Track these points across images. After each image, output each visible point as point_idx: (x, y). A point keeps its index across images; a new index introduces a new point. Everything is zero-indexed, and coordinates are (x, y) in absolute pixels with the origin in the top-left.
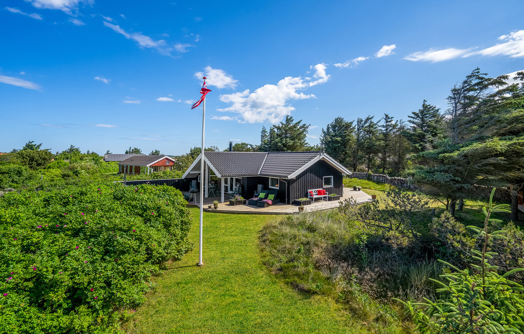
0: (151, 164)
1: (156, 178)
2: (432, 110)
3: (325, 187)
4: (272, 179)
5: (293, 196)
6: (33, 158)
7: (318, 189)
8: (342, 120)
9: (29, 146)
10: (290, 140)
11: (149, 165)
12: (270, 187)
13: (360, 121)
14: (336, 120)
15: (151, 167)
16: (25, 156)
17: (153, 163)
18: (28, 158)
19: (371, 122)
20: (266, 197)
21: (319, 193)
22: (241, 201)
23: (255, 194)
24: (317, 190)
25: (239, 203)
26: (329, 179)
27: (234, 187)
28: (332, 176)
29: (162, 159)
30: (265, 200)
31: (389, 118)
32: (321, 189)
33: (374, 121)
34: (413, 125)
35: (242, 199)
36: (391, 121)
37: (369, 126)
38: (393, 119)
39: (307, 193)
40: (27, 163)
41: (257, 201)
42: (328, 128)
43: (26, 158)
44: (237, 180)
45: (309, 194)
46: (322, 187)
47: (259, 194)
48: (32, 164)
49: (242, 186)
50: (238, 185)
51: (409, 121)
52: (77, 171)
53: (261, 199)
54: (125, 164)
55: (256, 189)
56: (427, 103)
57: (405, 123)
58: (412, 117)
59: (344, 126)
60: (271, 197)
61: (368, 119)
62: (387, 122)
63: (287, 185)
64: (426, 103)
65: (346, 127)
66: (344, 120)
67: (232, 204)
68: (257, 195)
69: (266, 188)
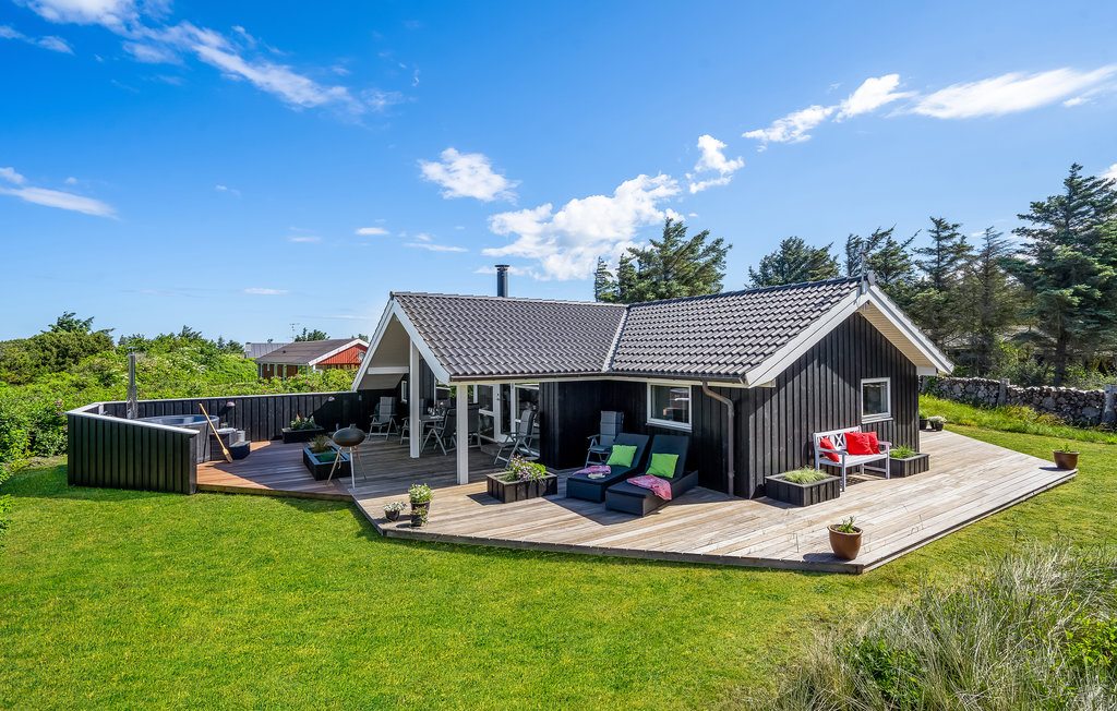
0: (320, 359)
1: (296, 390)
2: (1101, 191)
3: (867, 419)
4: (658, 389)
5: (760, 460)
6: (67, 350)
7: (848, 430)
8: (801, 242)
9: (65, 324)
10: (679, 284)
11: (315, 362)
12: (651, 421)
13: (853, 245)
14: (786, 246)
15: (319, 365)
16: (48, 345)
17: (325, 356)
18: (54, 350)
19: (890, 244)
20: (641, 465)
21: (854, 446)
22: (537, 483)
23: (592, 449)
24: (842, 431)
25: (526, 489)
26: (877, 389)
27: (514, 420)
28: (888, 380)
29: (348, 346)
30: (642, 481)
31: (946, 228)
32: (856, 429)
33: (898, 238)
34: (1030, 240)
35: (540, 472)
36: (952, 236)
37: (884, 254)
38: (957, 230)
39: (810, 446)
40: (53, 360)
41: (605, 485)
42: (765, 266)
43: (51, 351)
44: (525, 396)
45: (818, 450)
46: (857, 422)
47: (610, 450)
48: (64, 363)
49: (543, 418)
50: (527, 414)
51: (1018, 231)
52: (109, 376)
53: (621, 475)
54: (269, 361)
55: (594, 427)
56: (1083, 174)
57: (1002, 238)
58: (1030, 217)
59: (806, 258)
60: (665, 463)
61: (876, 238)
62: (939, 239)
63: (731, 414)
64: (1079, 173)
65: (815, 261)
66: (806, 244)
67: (496, 495)
68: (599, 450)
69: (632, 424)
